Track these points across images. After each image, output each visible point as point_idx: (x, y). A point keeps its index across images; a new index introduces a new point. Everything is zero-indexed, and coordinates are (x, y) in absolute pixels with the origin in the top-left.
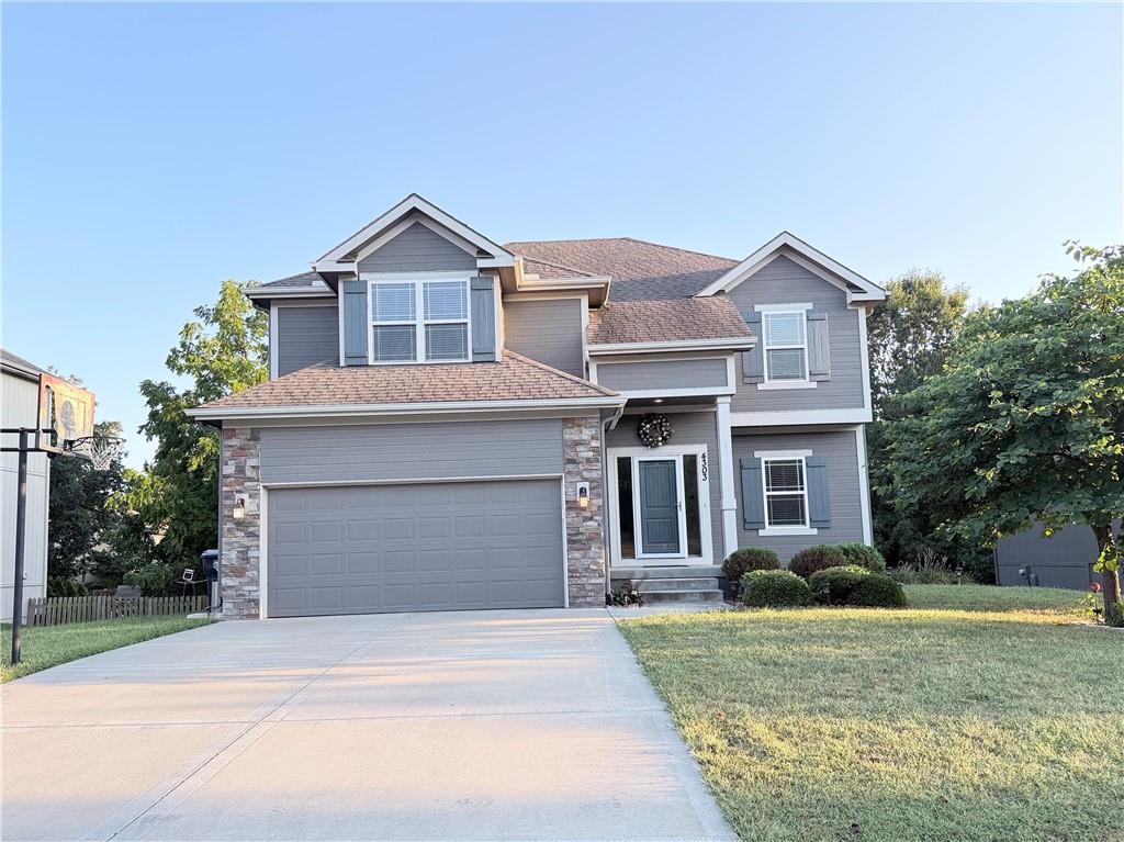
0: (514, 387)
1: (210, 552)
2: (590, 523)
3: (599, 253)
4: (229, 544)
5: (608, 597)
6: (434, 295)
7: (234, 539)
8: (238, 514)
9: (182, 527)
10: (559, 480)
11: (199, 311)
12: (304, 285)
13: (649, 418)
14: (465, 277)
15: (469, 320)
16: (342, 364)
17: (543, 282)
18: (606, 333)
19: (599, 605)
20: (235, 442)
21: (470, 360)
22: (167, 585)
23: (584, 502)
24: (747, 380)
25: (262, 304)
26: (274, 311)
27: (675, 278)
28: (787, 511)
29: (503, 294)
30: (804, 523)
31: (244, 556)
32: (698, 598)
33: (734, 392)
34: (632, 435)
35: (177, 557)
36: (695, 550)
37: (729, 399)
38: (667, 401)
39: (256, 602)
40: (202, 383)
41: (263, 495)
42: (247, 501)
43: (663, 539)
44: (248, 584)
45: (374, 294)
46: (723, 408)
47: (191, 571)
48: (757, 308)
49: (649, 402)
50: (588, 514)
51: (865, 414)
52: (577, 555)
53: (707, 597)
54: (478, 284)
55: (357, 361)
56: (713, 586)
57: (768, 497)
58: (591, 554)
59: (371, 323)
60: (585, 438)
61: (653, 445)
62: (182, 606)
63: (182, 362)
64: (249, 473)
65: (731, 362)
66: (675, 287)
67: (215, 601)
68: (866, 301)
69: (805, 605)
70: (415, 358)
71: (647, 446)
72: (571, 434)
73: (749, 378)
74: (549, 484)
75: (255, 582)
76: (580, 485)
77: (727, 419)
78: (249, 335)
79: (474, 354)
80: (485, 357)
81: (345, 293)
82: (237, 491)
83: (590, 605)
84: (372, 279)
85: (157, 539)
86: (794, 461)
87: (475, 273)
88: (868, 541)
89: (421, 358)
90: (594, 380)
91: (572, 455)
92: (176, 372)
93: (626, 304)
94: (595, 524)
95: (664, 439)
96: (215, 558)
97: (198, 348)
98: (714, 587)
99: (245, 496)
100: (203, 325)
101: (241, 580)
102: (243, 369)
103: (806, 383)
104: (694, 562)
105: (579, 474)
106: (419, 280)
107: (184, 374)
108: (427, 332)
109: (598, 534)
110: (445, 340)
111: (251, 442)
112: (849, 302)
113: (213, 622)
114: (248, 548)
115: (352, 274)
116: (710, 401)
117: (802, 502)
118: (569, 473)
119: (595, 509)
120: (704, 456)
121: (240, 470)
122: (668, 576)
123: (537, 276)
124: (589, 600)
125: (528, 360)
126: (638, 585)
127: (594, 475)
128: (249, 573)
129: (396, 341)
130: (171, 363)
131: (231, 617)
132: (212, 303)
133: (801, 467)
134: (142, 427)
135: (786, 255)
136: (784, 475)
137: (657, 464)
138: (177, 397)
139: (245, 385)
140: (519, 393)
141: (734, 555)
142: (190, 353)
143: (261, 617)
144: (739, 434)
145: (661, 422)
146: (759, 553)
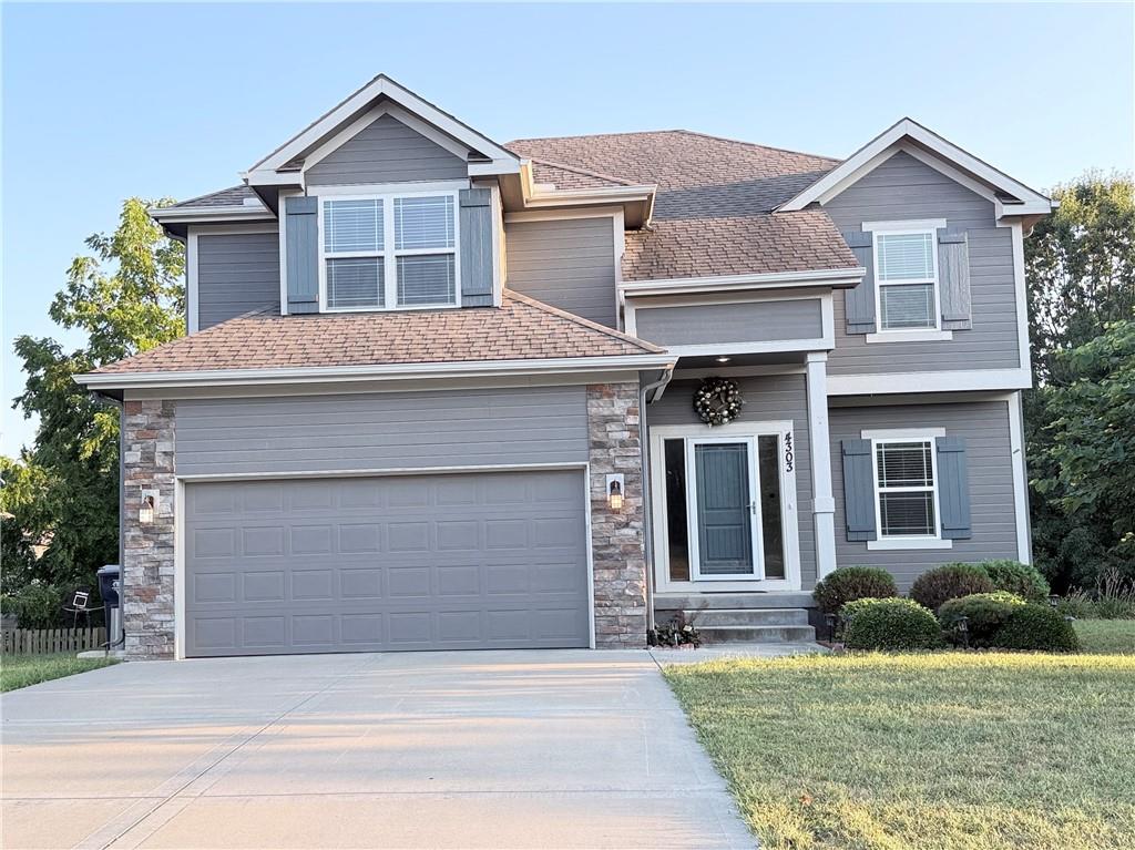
0: (520, 341)
1: (108, 568)
2: (626, 531)
3: (641, 152)
4: (133, 557)
5: (650, 634)
6: (409, 214)
7: (140, 551)
8: (146, 516)
9: (72, 535)
10: (582, 470)
11: (94, 242)
12: (234, 203)
13: (710, 383)
14: (451, 190)
15: (456, 250)
16: (284, 311)
17: (561, 194)
18: (649, 266)
19: (637, 645)
20: (140, 419)
21: (459, 304)
22: (52, 614)
23: (616, 502)
24: (852, 330)
25: (176, 230)
26: (193, 240)
27: (748, 186)
28: (908, 515)
29: (505, 212)
30: (932, 532)
31: (154, 573)
32: (779, 637)
33: (833, 347)
34: (686, 408)
35: (67, 576)
36: (776, 569)
37: (824, 357)
38: (735, 360)
39: (171, 637)
40: (96, 340)
41: (179, 490)
42: (158, 499)
43: (729, 553)
44: (159, 611)
45: (326, 214)
46: (816, 369)
47: (84, 595)
48: (866, 227)
49: (710, 361)
50: (622, 519)
51: (1021, 377)
52: (607, 575)
53: (791, 635)
54: (470, 200)
55: (305, 309)
56: (800, 620)
57: (882, 495)
58: (626, 574)
59: (322, 256)
60: (618, 412)
61: (715, 422)
62: (71, 641)
63: (70, 310)
64: (159, 461)
65: (828, 305)
66: (748, 198)
67: (116, 635)
68: (1022, 216)
69: (932, 648)
70: (382, 302)
71: (707, 423)
72: (599, 407)
73: (854, 327)
74: (568, 476)
75: (168, 608)
76: (611, 478)
77: (822, 384)
78: (160, 273)
79: (463, 296)
80: (479, 301)
81: (288, 214)
82: (144, 486)
83: (626, 644)
84: (324, 194)
85: (39, 552)
86: (920, 445)
87: (466, 184)
88: (1024, 557)
89: (391, 302)
90: (631, 331)
91: (600, 436)
92: (62, 324)
93: (678, 223)
94: (633, 532)
95: (731, 413)
96: (115, 576)
97: (92, 292)
98: (803, 623)
99: (155, 493)
100: (99, 260)
101: (151, 606)
102: (152, 319)
103: (938, 334)
104: (774, 586)
105: (610, 462)
106: (389, 195)
107: (73, 327)
108: (399, 267)
109: (637, 547)
110: (424, 276)
111: (162, 420)
112: (998, 216)
113: (113, 663)
114: (159, 563)
115: (297, 187)
116: (798, 358)
117: (931, 502)
118: (596, 461)
119: (631, 511)
120: (788, 437)
121: (148, 457)
122: (738, 606)
123: (552, 186)
124: (623, 638)
125: (540, 305)
126: (693, 618)
127: (631, 464)
128: (159, 597)
129: (357, 279)
130: (56, 312)
131: (137, 656)
132: (110, 230)
133: (929, 453)
134: (18, 400)
135: (906, 150)
136: (905, 464)
137: (721, 449)
138: (65, 359)
139: (155, 342)
140: (526, 349)
141: (830, 577)
142: (81, 298)
143: (177, 658)
144: (840, 407)
145: (727, 390)
146: (867, 574)
